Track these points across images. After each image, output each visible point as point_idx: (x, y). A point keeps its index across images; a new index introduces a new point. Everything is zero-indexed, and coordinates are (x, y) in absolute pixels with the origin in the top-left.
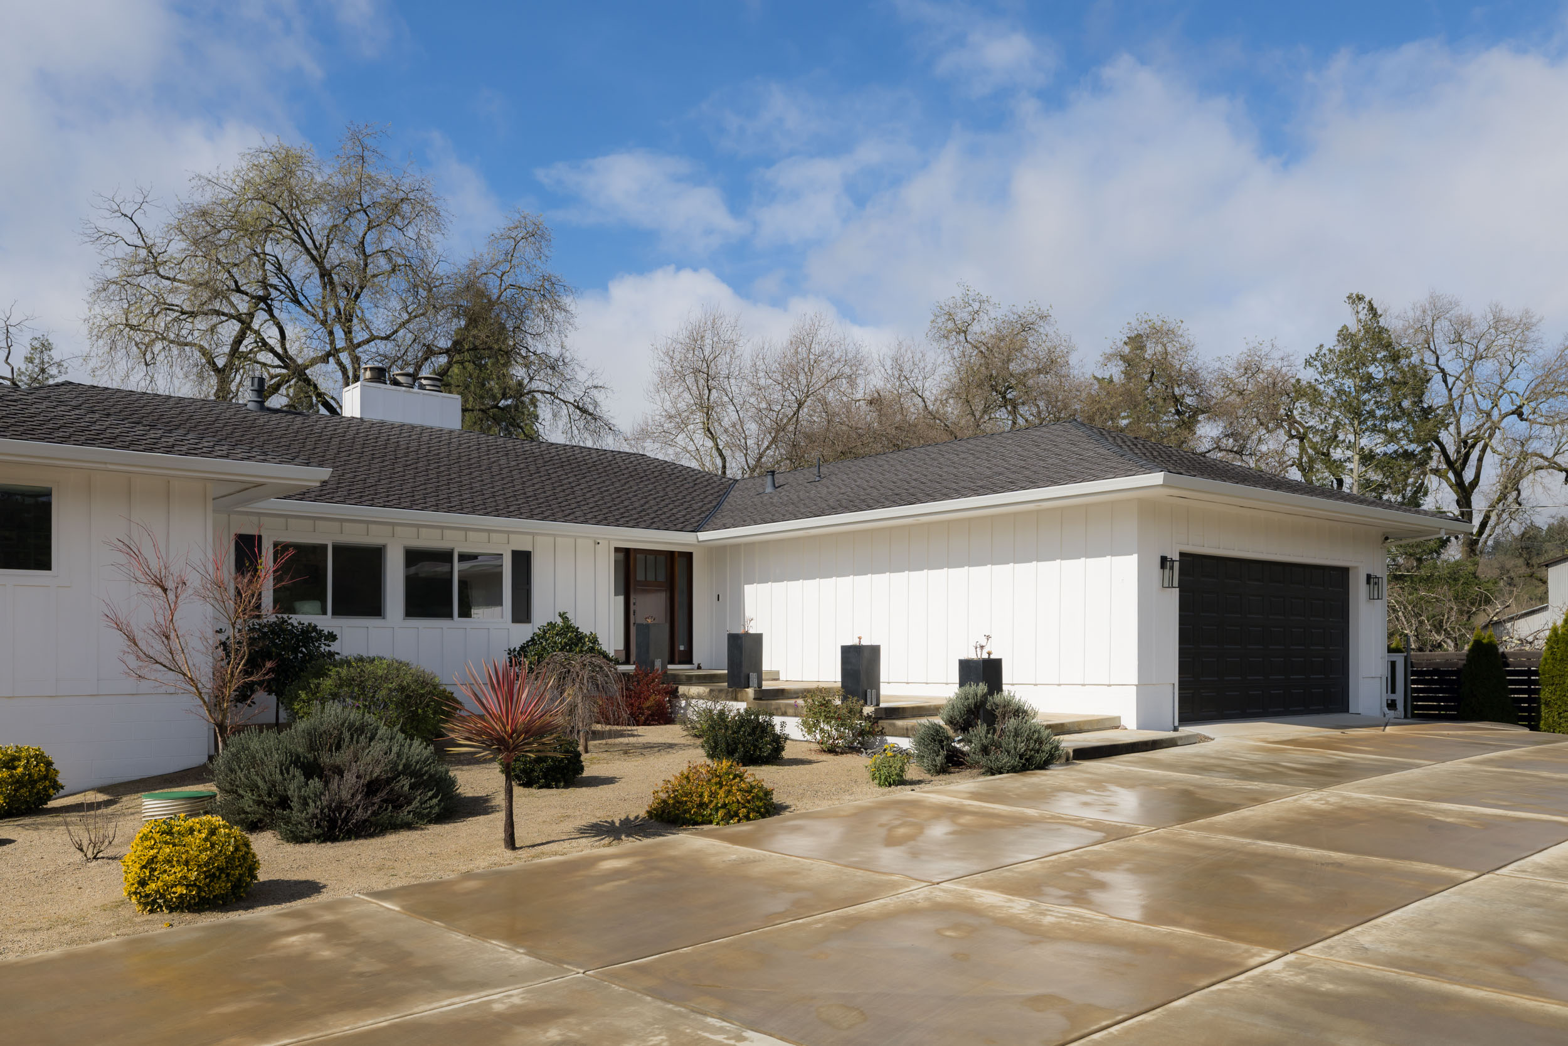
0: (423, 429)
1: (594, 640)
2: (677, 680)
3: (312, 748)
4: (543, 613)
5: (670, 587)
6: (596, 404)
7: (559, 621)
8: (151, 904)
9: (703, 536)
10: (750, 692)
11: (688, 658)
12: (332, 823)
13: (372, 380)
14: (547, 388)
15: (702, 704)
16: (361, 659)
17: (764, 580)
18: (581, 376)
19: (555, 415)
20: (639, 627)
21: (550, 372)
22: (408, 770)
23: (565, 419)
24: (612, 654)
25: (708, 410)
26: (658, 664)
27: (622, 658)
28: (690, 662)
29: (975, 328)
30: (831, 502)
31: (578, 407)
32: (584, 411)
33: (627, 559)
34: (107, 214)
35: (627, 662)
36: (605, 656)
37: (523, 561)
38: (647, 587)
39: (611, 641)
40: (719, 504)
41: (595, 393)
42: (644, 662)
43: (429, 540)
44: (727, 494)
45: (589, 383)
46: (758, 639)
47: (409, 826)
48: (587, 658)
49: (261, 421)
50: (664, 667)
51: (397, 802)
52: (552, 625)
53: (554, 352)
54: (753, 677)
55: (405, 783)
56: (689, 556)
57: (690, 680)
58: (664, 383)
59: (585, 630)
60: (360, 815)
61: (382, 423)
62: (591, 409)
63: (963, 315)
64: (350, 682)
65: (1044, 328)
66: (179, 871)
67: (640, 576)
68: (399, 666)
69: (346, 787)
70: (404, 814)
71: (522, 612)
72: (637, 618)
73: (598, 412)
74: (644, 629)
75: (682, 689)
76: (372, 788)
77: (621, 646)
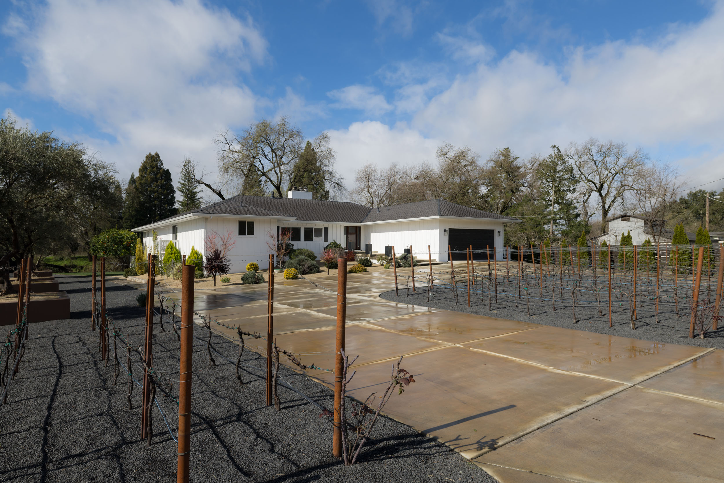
0: (305, 200)
1: (340, 245)
2: (356, 253)
3: (299, 262)
4: (330, 240)
5: (356, 233)
6: (341, 182)
7: (333, 241)
8: (287, 278)
9: (362, 224)
10: (369, 255)
11: (359, 249)
12: (304, 272)
13: (294, 190)
14: (329, 179)
15: (360, 257)
16: (301, 249)
17: (375, 232)
18: (338, 176)
19: (331, 185)
20: (349, 242)
21: (329, 175)
22: (313, 265)
23: (333, 187)
24: (344, 248)
25: (369, 187)
26: (353, 250)
27: (346, 248)
28: (360, 249)
29: (449, 154)
30: (388, 217)
31: (336, 184)
32: (338, 184)
33: (347, 228)
34: (219, 136)
35: (347, 249)
36: (342, 248)
37: (326, 229)
38: (351, 234)
39: (344, 245)
40: (367, 215)
41: (341, 180)
42: (350, 250)
43: (309, 226)
44: (369, 212)
45: (339, 178)
46: (371, 245)
47: (313, 273)
48: (339, 249)
49: (274, 201)
50: (354, 250)
51: (312, 270)
52: (332, 242)
53: (331, 170)
54: (370, 252)
55: (313, 267)
56: (360, 227)
57: (359, 253)
58: (357, 180)
59: (338, 243)
60: (307, 271)
61: (296, 199)
62: (340, 184)
63: (445, 150)
64: (300, 253)
65: (469, 153)
66: (291, 275)
67: (350, 232)
68: (307, 250)
69: (305, 267)
70: (313, 271)
71: (326, 240)
72: (349, 241)
73: (342, 185)
74: (350, 243)
75: (357, 255)
76: (309, 267)
77: (346, 246)
